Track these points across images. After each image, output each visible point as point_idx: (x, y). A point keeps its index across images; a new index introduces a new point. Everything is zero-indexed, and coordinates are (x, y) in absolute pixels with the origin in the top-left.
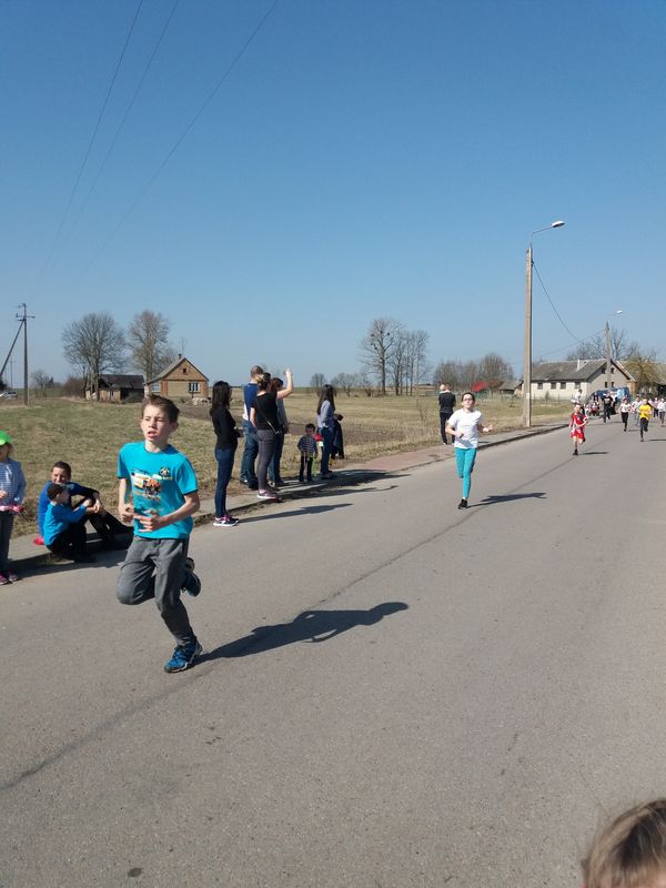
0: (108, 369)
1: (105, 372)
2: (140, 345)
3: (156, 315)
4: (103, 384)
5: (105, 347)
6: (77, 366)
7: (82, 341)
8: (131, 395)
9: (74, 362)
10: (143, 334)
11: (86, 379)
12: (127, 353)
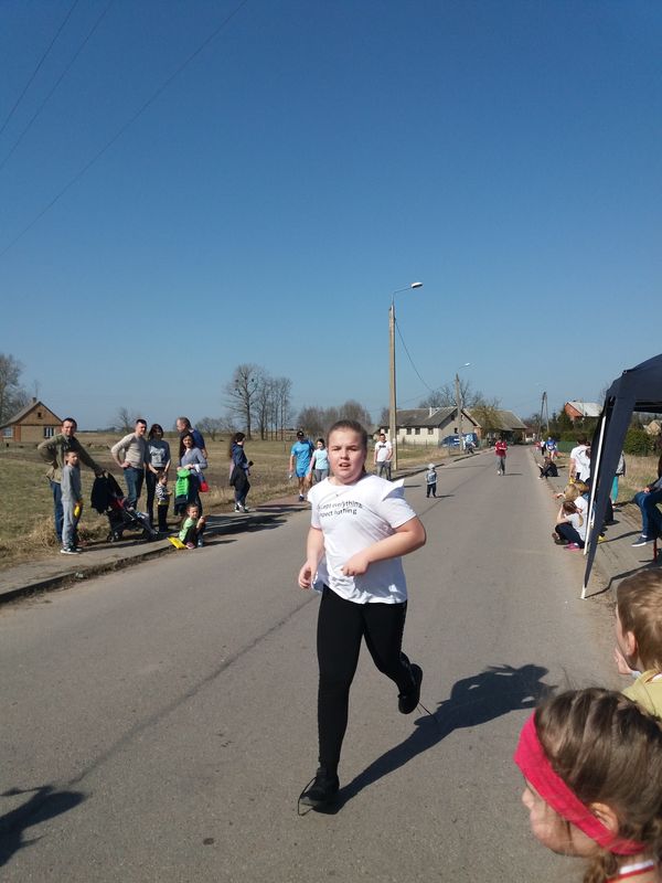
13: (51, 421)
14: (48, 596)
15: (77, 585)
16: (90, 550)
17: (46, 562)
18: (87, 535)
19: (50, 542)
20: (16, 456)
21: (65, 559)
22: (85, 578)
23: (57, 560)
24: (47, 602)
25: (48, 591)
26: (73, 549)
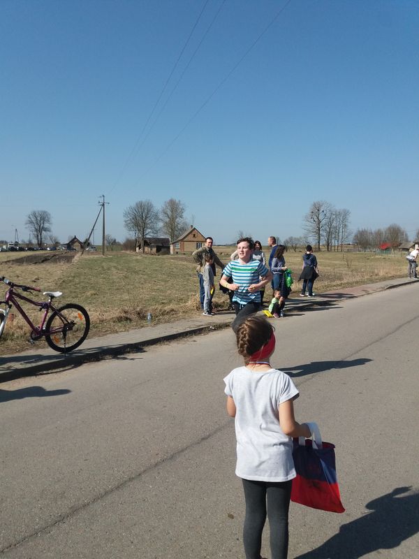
0: (150, 235)
1: (148, 236)
2: (168, 220)
3: (177, 201)
4: (146, 243)
5: (148, 221)
6: (131, 232)
7: (135, 218)
8: (163, 250)
9: (130, 230)
10: (169, 213)
11: (136, 240)
12: (161, 224)
13: (200, 239)
14: (195, 338)
15: (211, 333)
16: (219, 314)
17: (195, 319)
18: (217, 305)
19: (197, 308)
20: (181, 259)
21: (204, 318)
22: (215, 330)
23: (200, 318)
24: (195, 341)
25: (195, 335)
26: (209, 312)
